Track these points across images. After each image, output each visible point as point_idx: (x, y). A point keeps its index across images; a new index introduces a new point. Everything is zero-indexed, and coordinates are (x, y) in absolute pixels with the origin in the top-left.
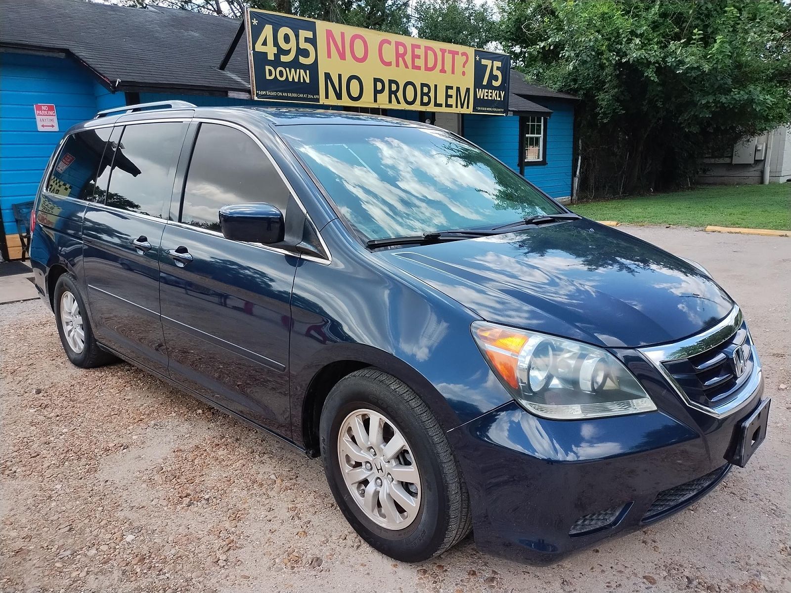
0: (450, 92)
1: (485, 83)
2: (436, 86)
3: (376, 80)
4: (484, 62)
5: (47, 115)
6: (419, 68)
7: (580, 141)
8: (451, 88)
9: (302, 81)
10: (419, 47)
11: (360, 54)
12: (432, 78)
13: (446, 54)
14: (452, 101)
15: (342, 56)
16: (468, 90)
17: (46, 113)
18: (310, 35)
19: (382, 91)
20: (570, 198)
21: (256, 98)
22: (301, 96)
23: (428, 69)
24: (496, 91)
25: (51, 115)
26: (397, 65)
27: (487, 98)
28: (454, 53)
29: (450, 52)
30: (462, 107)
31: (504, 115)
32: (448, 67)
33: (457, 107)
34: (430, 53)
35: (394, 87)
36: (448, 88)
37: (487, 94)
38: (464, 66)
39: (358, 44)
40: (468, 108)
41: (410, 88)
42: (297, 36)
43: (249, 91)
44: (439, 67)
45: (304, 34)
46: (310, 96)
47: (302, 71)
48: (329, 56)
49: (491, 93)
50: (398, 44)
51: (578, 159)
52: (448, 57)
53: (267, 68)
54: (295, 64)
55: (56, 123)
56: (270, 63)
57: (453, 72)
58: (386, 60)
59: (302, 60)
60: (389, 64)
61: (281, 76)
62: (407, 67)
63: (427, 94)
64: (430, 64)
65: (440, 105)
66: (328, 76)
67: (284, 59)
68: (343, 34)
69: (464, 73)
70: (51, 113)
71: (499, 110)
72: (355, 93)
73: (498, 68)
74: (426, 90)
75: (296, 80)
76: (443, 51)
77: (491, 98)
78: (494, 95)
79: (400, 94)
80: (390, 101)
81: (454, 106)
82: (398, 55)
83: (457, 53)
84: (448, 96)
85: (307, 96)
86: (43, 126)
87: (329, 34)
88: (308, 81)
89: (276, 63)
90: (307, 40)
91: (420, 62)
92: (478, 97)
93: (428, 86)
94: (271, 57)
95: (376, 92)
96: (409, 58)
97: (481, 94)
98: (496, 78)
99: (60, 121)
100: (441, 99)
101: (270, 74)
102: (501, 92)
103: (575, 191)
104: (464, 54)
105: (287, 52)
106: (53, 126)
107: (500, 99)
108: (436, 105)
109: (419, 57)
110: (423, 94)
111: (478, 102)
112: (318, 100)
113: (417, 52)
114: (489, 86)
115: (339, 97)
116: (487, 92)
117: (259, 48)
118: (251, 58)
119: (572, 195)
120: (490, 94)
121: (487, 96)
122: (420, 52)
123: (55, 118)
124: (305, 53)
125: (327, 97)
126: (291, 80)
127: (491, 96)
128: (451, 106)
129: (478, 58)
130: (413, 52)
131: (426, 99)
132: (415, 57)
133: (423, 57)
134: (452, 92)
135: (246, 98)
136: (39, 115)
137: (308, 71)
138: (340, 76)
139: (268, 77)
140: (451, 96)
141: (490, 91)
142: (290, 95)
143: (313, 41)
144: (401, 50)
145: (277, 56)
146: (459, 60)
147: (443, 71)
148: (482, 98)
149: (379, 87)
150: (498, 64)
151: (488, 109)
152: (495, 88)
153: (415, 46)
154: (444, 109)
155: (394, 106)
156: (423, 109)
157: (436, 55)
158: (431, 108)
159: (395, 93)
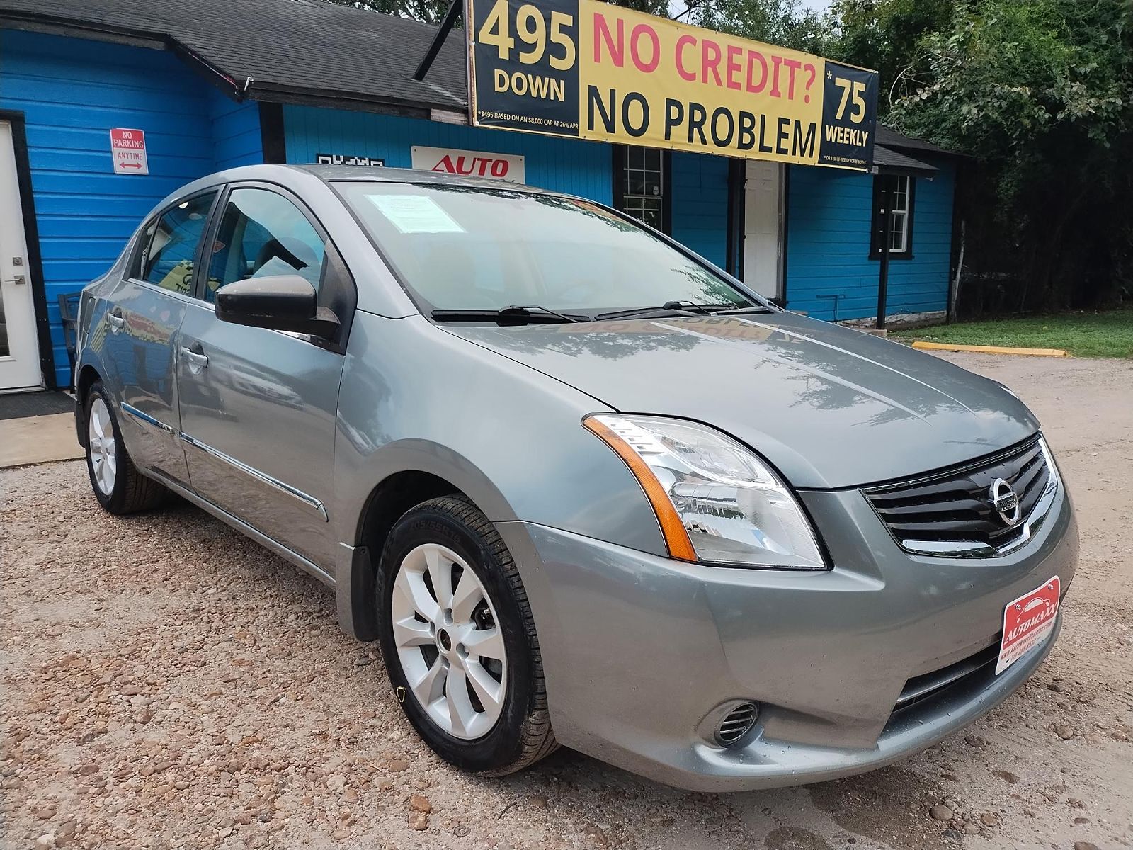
0: (785, 128)
1: (839, 116)
2: (763, 117)
3: (670, 103)
4: (839, 82)
5: (130, 148)
6: (737, 86)
7: (963, 224)
8: (787, 122)
9: (552, 98)
10: (739, 51)
11: (646, 57)
12: (756, 104)
13: (782, 66)
14: (787, 144)
15: (618, 60)
16: (813, 126)
17: (129, 143)
18: (568, 20)
19: (678, 121)
20: (946, 313)
21: (476, 123)
22: (550, 123)
23: (751, 88)
24: (856, 131)
25: (137, 148)
26: (705, 80)
27: (841, 141)
28: (794, 65)
29: (788, 62)
30: (802, 155)
31: (866, 170)
32: (783, 87)
33: (794, 153)
34: (756, 62)
35: (698, 116)
36: (783, 121)
37: (842, 135)
38: (808, 88)
39: (645, 41)
40: (811, 155)
41: (722, 118)
42: (548, 21)
43: (465, 111)
44: (769, 86)
45: (559, 18)
46: (564, 125)
47: (553, 81)
48: (597, 59)
49: (848, 133)
50: (707, 45)
51: (960, 251)
52: (784, 70)
53: (497, 72)
54: (542, 69)
55: (143, 161)
56: (502, 64)
57: (791, 96)
58: (688, 70)
59: (554, 62)
60: (691, 77)
61: (520, 87)
62: (719, 83)
63: (749, 130)
64: (756, 81)
65: (769, 150)
66: (593, 91)
67: (525, 58)
68: (620, 23)
69: (807, 99)
70: (136, 144)
71: (859, 162)
72: (636, 123)
73: (860, 94)
74: (747, 123)
75: (543, 96)
76: (777, 61)
77: (847, 142)
78: (852, 137)
79: (707, 128)
80: (691, 139)
81: (790, 152)
82: (707, 64)
83: (798, 65)
84: (781, 135)
85: (560, 124)
86: (123, 165)
87: (599, 21)
88: (561, 98)
89: (512, 64)
90: (563, 29)
91: (739, 77)
92: (828, 140)
93: (751, 116)
94: (504, 54)
95: (670, 122)
96: (722, 68)
97: (833, 134)
98: (856, 109)
99: (150, 157)
100: (770, 141)
101: (502, 84)
102: (863, 132)
103: (954, 303)
104: (809, 67)
105: (531, 48)
106: (139, 166)
107: (860, 144)
108: (764, 149)
109: (738, 68)
110: (743, 130)
111: (828, 148)
112: (576, 132)
113: (737, 59)
114: (846, 122)
115: (610, 127)
116: (841, 132)
117: (486, 37)
118: (472, 54)
119: (949, 310)
120: (846, 136)
121: (842, 138)
122: (740, 59)
123: (143, 153)
124: (559, 51)
125: (591, 127)
126: (534, 94)
127: (848, 139)
128: (785, 152)
129: (830, 75)
130: (730, 59)
131: (746, 138)
132: (732, 67)
133: (745, 68)
134: (789, 129)
135: (459, 122)
136: (117, 147)
137: (562, 82)
138: (613, 92)
139: (498, 89)
140: (786, 136)
141: (847, 130)
142: (531, 120)
143: (572, 32)
144: (712, 55)
145: (514, 53)
146: (802, 76)
147: (775, 93)
148: (833, 140)
149: (675, 113)
150: (860, 86)
151: (843, 160)
152: (854, 126)
153: (733, 50)
154: (774, 157)
155: (697, 147)
156: (741, 154)
157: (764, 66)
158: (754, 154)
159: (699, 125)
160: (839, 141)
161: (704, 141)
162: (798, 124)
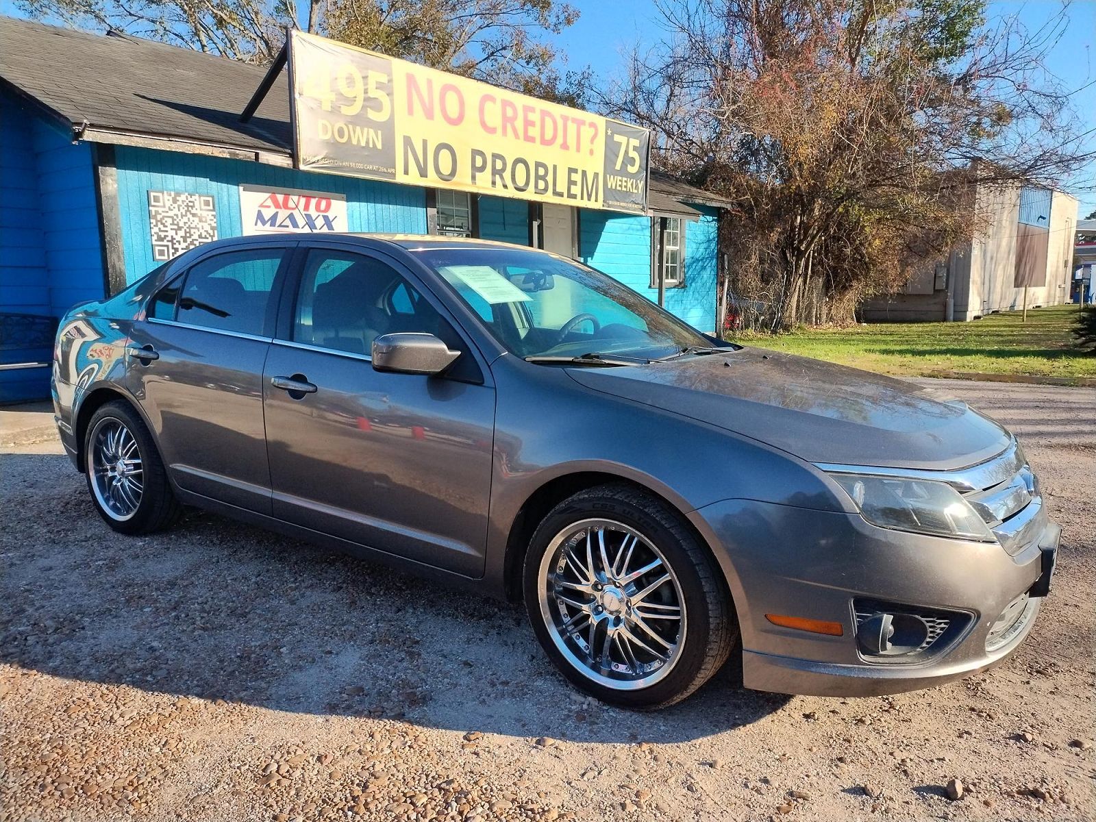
0: (575, 177)
1: (618, 167)
2: (555, 167)
3: (475, 153)
4: (617, 138)
6: (532, 140)
7: (726, 257)
8: (575, 171)
9: (371, 146)
10: (532, 110)
11: (453, 112)
12: (550, 156)
13: (570, 123)
14: (576, 190)
15: (429, 115)
16: (596, 175)
18: (384, 79)
19: (482, 169)
21: (302, 167)
22: (369, 168)
23: (545, 142)
24: (632, 180)
26: (504, 134)
28: (580, 123)
29: (574, 120)
30: (589, 200)
31: (642, 213)
32: (572, 141)
33: (582, 198)
34: (548, 120)
35: (499, 165)
36: (572, 171)
37: (620, 183)
38: (591, 143)
39: (451, 98)
40: (596, 200)
41: (520, 168)
42: (365, 78)
43: (291, 156)
44: (560, 140)
45: (375, 76)
46: (382, 170)
47: (372, 131)
48: (411, 111)
49: (625, 181)
50: (505, 104)
51: (724, 282)
52: (572, 128)
53: (320, 122)
54: (361, 120)
56: (325, 115)
57: (578, 150)
58: (490, 124)
60: (492, 131)
61: (341, 135)
62: (517, 136)
63: (543, 178)
64: (549, 135)
65: (561, 195)
66: (408, 141)
67: (346, 110)
68: (430, 82)
69: (591, 152)
71: (636, 206)
72: (446, 169)
73: (635, 148)
74: (541, 172)
75: (363, 144)
76: (565, 119)
77: (625, 189)
78: (629, 185)
79: (507, 175)
80: (494, 183)
81: (579, 196)
82: (506, 120)
83: (583, 123)
84: (571, 183)
85: (378, 169)
87: (411, 79)
88: (379, 146)
89: (334, 115)
90: (380, 86)
91: (534, 132)
92: (609, 187)
93: (545, 166)
94: (326, 107)
95: (475, 169)
96: (519, 124)
97: (612, 182)
98: (632, 162)
100: (562, 187)
101: (325, 132)
102: (638, 181)
104: (592, 125)
105: (350, 101)
107: (636, 191)
108: (556, 193)
109: (533, 124)
110: (538, 177)
111: (610, 194)
112: (394, 175)
113: (531, 116)
114: (623, 172)
115: (423, 174)
116: (620, 181)
121: (620, 186)
122: (535, 117)
124: (376, 105)
125: (406, 172)
126: (354, 142)
127: (626, 187)
128: (574, 197)
129: (609, 132)
130: (525, 116)
131: (541, 185)
132: (528, 123)
133: (538, 123)
134: (577, 177)
135: (286, 165)
138: (425, 143)
139: (321, 136)
140: (575, 183)
141: (624, 179)
142: (353, 165)
143: (387, 88)
144: (510, 112)
145: (335, 105)
146: (587, 132)
147: (565, 146)
148: (614, 187)
149: (479, 162)
150: (635, 142)
151: (622, 204)
152: (632, 176)
153: (527, 109)
154: (565, 201)
155: (499, 192)
156: (538, 198)
157: (555, 123)
158: (548, 198)
159: (500, 173)
160: (619, 188)
161: (505, 186)
162: (584, 173)
